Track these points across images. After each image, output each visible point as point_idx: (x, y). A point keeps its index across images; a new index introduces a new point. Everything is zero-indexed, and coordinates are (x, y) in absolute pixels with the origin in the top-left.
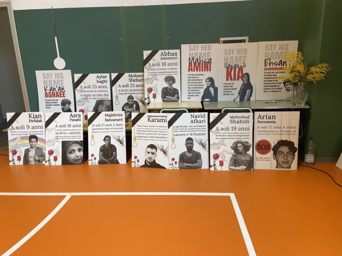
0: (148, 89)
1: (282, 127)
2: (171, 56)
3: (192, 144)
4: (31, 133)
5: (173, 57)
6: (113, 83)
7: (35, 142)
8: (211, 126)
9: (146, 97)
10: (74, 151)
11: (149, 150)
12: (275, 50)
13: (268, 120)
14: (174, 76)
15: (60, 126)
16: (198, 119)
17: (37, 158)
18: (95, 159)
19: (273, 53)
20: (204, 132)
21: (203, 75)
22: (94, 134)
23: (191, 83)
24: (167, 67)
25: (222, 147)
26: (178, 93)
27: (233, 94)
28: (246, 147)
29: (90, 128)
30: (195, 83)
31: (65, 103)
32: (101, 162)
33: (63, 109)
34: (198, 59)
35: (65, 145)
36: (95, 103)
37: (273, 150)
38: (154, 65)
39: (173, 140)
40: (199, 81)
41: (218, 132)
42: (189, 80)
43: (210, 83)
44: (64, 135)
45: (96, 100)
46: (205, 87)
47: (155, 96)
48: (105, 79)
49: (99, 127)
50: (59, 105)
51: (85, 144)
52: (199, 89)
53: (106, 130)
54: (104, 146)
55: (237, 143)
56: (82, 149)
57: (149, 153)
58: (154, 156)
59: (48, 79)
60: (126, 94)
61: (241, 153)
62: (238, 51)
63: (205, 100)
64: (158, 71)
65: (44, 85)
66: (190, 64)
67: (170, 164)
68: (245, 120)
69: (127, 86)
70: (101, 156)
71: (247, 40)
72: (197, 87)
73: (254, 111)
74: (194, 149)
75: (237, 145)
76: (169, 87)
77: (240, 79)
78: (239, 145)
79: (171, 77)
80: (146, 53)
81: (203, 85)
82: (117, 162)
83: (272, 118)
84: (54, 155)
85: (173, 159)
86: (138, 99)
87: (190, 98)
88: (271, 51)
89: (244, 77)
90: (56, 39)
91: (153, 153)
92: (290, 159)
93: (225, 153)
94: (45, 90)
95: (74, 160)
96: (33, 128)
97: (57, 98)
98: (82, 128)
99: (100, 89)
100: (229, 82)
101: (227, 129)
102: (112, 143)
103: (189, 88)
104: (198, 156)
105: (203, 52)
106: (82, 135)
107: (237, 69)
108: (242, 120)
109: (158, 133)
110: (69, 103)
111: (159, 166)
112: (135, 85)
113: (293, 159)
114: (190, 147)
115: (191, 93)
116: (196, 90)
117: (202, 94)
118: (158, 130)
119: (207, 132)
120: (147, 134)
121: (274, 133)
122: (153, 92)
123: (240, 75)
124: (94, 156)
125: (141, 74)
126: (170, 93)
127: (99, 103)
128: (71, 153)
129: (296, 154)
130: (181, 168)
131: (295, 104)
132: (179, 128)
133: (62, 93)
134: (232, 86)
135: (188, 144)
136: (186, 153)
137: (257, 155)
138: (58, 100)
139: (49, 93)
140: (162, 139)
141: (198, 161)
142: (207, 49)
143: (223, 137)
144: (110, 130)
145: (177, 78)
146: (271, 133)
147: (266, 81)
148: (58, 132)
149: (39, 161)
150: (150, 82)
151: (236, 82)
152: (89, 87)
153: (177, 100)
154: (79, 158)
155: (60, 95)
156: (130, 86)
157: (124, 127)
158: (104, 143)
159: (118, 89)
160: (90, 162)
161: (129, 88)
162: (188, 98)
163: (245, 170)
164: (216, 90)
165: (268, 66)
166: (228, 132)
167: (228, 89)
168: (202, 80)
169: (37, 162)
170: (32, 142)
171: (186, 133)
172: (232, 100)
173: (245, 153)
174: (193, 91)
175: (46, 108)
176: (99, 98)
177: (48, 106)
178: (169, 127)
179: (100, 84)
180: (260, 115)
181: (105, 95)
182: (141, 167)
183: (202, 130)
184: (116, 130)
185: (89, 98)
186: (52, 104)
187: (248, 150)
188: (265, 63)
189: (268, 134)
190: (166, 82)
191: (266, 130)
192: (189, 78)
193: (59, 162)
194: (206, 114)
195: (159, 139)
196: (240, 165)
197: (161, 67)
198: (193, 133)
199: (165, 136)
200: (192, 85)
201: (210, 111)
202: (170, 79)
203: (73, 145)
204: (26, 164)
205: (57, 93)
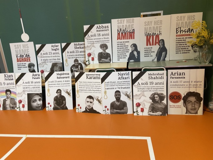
0: (88, 54)
1: (190, 82)
2: (104, 29)
3: (120, 95)
4: (7, 88)
5: (106, 29)
6: (63, 50)
7: (9, 94)
8: (134, 81)
9: (87, 60)
10: (36, 100)
11: (88, 100)
12: (184, 20)
13: (178, 76)
14: (107, 44)
15: (26, 83)
16: (124, 76)
17: (12, 106)
18: (51, 106)
19: (182, 23)
20: (129, 86)
21: (129, 42)
22: (49, 88)
23: (120, 48)
24: (101, 37)
25: (143, 98)
26: (110, 56)
27: (152, 56)
28: (161, 98)
29: (46, 84)
30: (122, 48)
31: (31, 66)
32: (55, 109)
33: (29, 70)
34: (124, 30)
35: (30, 96)
36: (51, 65)
37: (183, 99)
38: (92, 36)
39: (105, 92)
40: (125, 47)
41: (139, 86)
42: (118, 46)
43: (134, 48)
44: (29, 89)
45: (51, 63)
46: (130, 51)
47: (93, 59)
48: (58, 48)
49: (53, 83)
50: (27, 67)
51: (43, 95)
52: (125, 53)
53: (58, 85)
54: (57, 97)
55: (154, 95)
56: (42, 99)
57: (88, 102)
58: (92, 104)
59: (18, 49)
60: (73, 58)
61: (157, 102)
62: (155, 23)
63: (131, 61)
64: (95, 40)
65: (16, 53)
66: (119, 34)
67: (104, 111)
68: (160, 76)
69: (73, 52)
70: (55, 104)
71: (162, 14)
72: (124, 51)
73: (167, 69)
74: (121, 99)
75: (154, 96)
76: (103, 52)
77: (157, 44)
78: (156, 96)
79: (104, 44)
80: (86, 27)
81: (129, 50)
82: (66, 108)
83: (182, 74)
84: (22, 103)
85: (106, 107)
86: (81, 62)
87: (119, 60)
88: (181, 21)
89: (160, 42)
90: (21, 20)
91: (91, 102)
92: (196, 106)
93: (145, 102)
94: (17, 57)
95: (36, 107)
96: (7, 84)
97: (25, 62)
98: (41, 84)
99: (54, 55)
100: (149, 46)
101: (146, 83)
102: (62, 95)
103: (118, 52)
104: (124, 104)
105: (128, 24)
106: (41, 89)
107: (155, 37)
108: (158, 76)
109: (94, 87)
110: (34, 65)
111: (95, 112)
112: (79, 52)
113: (200, 106)
114: (118, 97)
115: (120, 56)
116: (123, 54)
117: (128, 56)
118: (94, 85)
119: (131, 86)
120: (86, 88)
121: (184, 86)
122: (92, 56)
123: (157, 42)
124: (50, 104)
125: (83, 43)
126: (104, 57)
127: (54, 65)
128: (34, 102)
129: (202, 102)
130: (112, 113)
131: (200, 63)
132: (110, 83)
133: (28, 59)
134: (151, 50)
135: (117, 95)
136: (116, 102)
137: (170, 103)
138: (25, 64)
139: (20, 59)
140: (97, 92)
141: (124, 108)
142: (131, 22)
143: (143, 90)
144: (61, 85)
145: (109, 45)
146: (181, 86)
147: (178, 45)
148: (25, 87)
149: (13, 107)
150: (90, 48)
151: (154, 47)
152: (47, 54)
153: (109, 61)
154: (40, 105)
155: (27, 60)
156: (75, 52)
157: (70, 82)
158: (56, 95)
159: (67, 54)
160: (47, 108)
161: (75, 54)
162: (118, 60)
163: (161, 115)
164: (139, 53)
165: (179, 33)
166: (147, 86)
167: (148, 52)
168: (128, 46)
169: (11, 108)
170: (7, 94)
171: (115, 87)
172: (151, 60)
173: (161, 102)
174: (121, 54)
175: (18, 69)
176: (54, 61)
177: (19, 68)
178: (102, 83)
179: (54, 52)
180: (172, 73)
181: (58, 59)
182: (83, 112)
183: (126, 84)
184: (65, 85)
185: (47, 62)
186: (22, 66)
187: (163, 100)
188: (177, 31)
189: (179, 87)
190: (101, 48)
191: (177, 84)
192: (118, 44)
193: (26, 109)
194: (130, 72)
195: (95, 92)
196: (157, 111)
197: (97, 37)
198: (120, 87)
199: (99, 89)
200: (120, 50)
201: (133, 70)
202: (104, 46)
203: (35, 96)
204: (4, 110)
205: (25, 58)
